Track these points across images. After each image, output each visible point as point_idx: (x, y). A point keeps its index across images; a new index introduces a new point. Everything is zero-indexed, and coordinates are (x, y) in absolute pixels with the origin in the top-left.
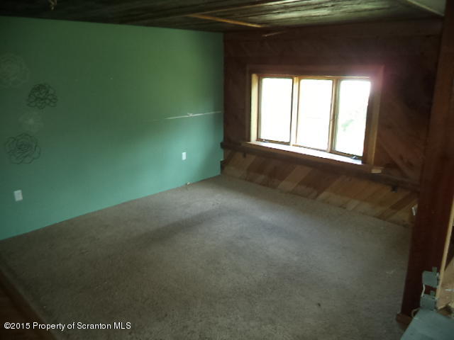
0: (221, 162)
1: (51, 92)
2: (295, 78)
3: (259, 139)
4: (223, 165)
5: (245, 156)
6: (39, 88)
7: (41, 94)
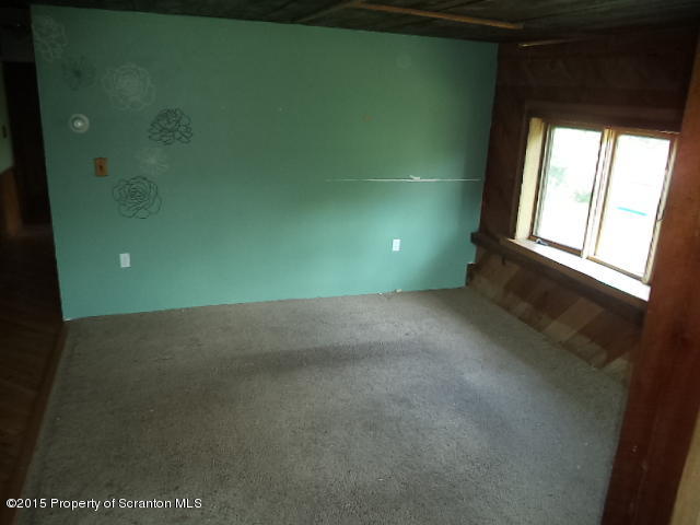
0: (469, 266)
1: (185, 121)
2: (606, 131)
3: (532, 237)
4: (473, 271)
5: (504, 263)
6: (166, 114)
7: (169, 123)
